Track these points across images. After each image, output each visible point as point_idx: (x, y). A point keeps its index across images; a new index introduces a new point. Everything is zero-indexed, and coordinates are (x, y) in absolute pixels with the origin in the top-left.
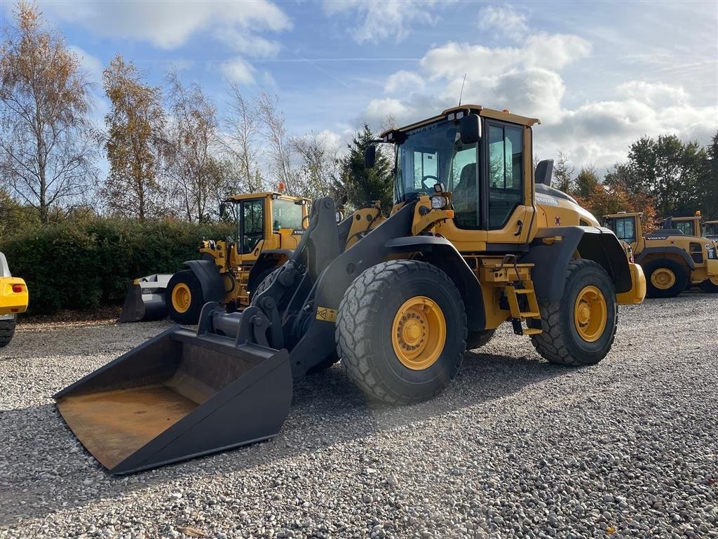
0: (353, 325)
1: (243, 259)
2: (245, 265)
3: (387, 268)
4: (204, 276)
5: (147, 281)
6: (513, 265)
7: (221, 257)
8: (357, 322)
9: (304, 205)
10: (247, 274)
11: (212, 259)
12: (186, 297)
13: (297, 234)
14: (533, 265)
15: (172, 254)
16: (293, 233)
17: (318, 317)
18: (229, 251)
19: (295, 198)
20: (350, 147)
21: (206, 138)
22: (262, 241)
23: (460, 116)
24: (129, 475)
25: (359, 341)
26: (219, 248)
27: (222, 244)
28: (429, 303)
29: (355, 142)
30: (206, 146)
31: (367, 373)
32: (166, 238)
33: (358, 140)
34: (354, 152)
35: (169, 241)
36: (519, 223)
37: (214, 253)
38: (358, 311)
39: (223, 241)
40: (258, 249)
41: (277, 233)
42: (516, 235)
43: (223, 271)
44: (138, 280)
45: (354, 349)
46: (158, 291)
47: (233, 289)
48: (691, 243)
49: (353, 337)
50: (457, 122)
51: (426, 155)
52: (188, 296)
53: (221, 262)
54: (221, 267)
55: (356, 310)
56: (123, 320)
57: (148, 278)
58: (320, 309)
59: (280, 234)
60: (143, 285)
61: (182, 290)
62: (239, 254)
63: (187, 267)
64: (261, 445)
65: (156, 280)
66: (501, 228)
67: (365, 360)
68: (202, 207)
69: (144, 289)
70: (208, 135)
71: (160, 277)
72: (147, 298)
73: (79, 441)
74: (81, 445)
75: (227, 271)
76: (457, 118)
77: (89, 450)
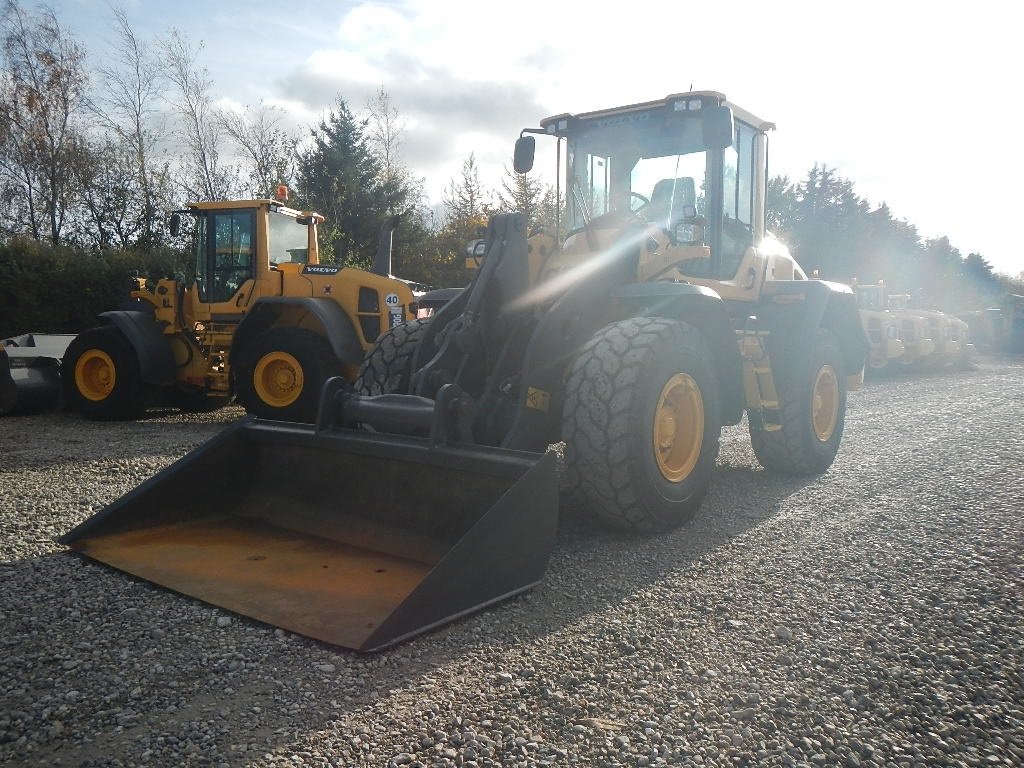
0: (605, 413)
1: (213, 311)
2: (217, 323)
3: (645, 329)
4: (139, 339)
5: (16, 345)
7: (166, 304)
9: (310, 225)
10: (226, 337)
11: (148, 308)
12: (102, 374)
13: (312, 272)
14: (769, 332)
16: (305, 271)
17: (529, 403)
18: (180, 296)
19: (299, 213)
20: (314, 134)
21: (66, 101)
22: (249, 283)
23: (695, 105)
24: (384, 651)
25: (614, 441)
26: (163, 291)
27: (170, 285)
28: (691, 383)
29: (323, 127)
30: (67, 115)
31: (623, 488)
32: (25, 270)
33: (329, 125)
34: (321, 144)
36: (751, 272)
37: (156, 298)
39: (171, 278)
40: (242, 296)
41: (275, 269)
42: (748, 288)
43: (170, 330)
46: (40, 364)
47: (190, 360)
50: (688, 114)
52: (108, 373)
53: (168, 315)
54: (170, 323)
57: (17, 340)
59: (282, 272)
60: (11, 351)
61: (96, 360)
62: (201, 301)
63: (107, 320)
65: (31, 343)
66: (730, 277)
68: (57, 220)
69: (13, 359)
70: (71, 96)
71: (38, 339)
72: (19, 374)
73: (216, 607)
74: (224, 612)
75: (180, 331)
76: (690, 108)
77: (258, 618)
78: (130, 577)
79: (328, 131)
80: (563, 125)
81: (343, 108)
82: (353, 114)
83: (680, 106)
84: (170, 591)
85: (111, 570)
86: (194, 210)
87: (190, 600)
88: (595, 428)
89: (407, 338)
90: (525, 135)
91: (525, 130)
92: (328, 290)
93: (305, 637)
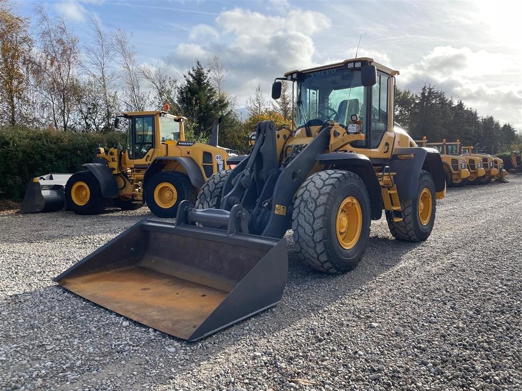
0: (312, 217)
1: (135, 163)
2: (138, 169)
3: (331, 176)
4: (101, 177)
5: (44, 179)
6: (388, 174)
7: (113, 160)
8: (316, 216)
9: (181, 122)
10: (141, 175)
11: (105, 161)
12: (84, 193)
13: (181, 145)
14: (395, 174)
15: (55, 157)
16: (178, 144)
17: (276, 212)
18: (120, 156)
19: (175, 117)
21: (69, 62)
22: (152, 150)
23: (358, 65)
25: (317, 231)
26: (112, 154)
27: (115, 151)
28: (355, 201)
29: (189, 74)
30: (69, 70)
31: (321, 253)
32: (49, 144)
33: (192, 72)
34: (189, 81)
35: (52, 146)
36: (387, 144)
37: (109, 157)
38: (316, 208)
39: (115, 148)
40: (148, 156)
41: (164, 144)
42: (385, 152)
43: (115, 172)
44: (37, 178)
45: (313, 236)
46: (56, 188)
47: (125, 186)
48: (452, 159)
49: (312, 227)
50: (355, 69)
51: (312, 91)
52: (87, 192)
53: (114, 165)
54: (115, 169)
55: (314, 207)
56: (25, 212)
57: (45, 177)
58: (277, 206)
59: (167, 145)
60: (42, 182)
61: (81, 187)
62: (130, 159)
63: (86, 168)
64: (274, 310)
65: (51, 178)
66: (377, 147)
67: (322, 244)
68: (66, 119)
69: (42, 186)
70: (72, 60)
71: (54, 176)
72: (46, 193)
73: (123, 316)
74: (127, 319)
75: (120, 172)
76: (356, 66)
77: (142, 323)
78: (84, 300)
79: (192, 75)
80: (295, 76)
81: (199, 64)
82: (203, 67)
83: (350, 66)
84: (102, 307)
85: (76, 296)
86: (126, 116)
87: (111, 312)
88: (307, 224)
89: (220, 180)
90: (277, 81)
91: (277, 79)
92: (188, 153)
93: (163, 333)
